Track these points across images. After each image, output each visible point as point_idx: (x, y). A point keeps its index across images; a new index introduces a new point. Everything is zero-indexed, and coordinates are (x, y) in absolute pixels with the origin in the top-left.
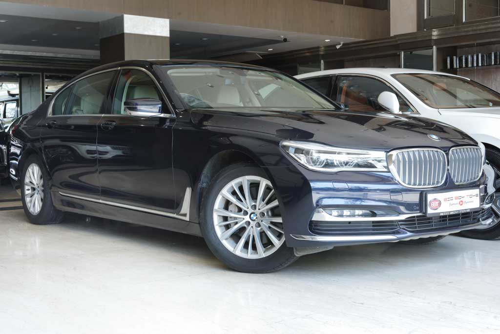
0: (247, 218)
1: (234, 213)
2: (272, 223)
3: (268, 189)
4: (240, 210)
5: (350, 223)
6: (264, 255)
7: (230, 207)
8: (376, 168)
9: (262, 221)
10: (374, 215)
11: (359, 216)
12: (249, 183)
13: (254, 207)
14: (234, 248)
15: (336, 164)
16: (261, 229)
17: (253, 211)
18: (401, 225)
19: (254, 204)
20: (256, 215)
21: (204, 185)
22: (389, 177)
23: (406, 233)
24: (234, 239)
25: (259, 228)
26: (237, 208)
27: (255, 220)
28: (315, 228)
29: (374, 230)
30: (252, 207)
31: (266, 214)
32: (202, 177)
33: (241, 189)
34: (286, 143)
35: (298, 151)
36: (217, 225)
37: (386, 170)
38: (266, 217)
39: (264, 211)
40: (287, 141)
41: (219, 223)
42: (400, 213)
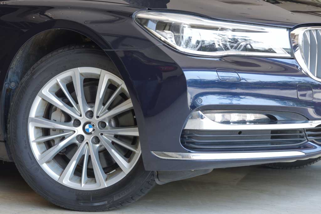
0: (79, 131)
1: (60, 123)
2: (116, 136)
3: (112, 87)
4: (68, 118)
5: (240, 132)
6: (106, 185)
7: (54, 115)
8: (275, 52)
9: (102, 134)
10: (272, 120)
11: (251, 122)
12: (83, 78)
13: (90, 114)
14: (60, 176)
15: (217, 46)
16: (101, 146)
17: (88, 120)
18: (309, 135)
19: (89, 109)
20: (93, 126)
21: (13, 85)
22: (293, 65)
23: (316, 148)
24: (59, 163)
25: (98, 145)
26: (63, 115)
27: (91, 133)
28: (190, 141)
29: (272, 143)
30: (86, 114)
31: (107, 124)
32: (10, 73)
33: (70, 87)
34: (143, 15)
35: (162, 26)
36: (34, 141)
37: (289, 56)
38: (107, 129)
39: (105, 119)
40: (143, 11)
41: (36, 139)
42: (309, 119)
